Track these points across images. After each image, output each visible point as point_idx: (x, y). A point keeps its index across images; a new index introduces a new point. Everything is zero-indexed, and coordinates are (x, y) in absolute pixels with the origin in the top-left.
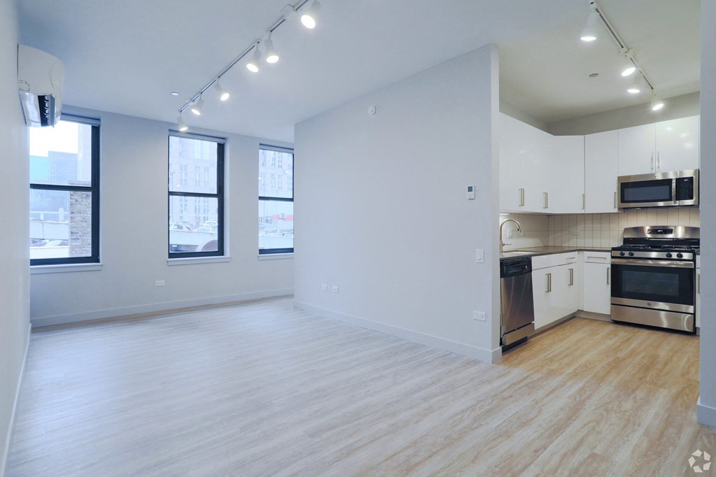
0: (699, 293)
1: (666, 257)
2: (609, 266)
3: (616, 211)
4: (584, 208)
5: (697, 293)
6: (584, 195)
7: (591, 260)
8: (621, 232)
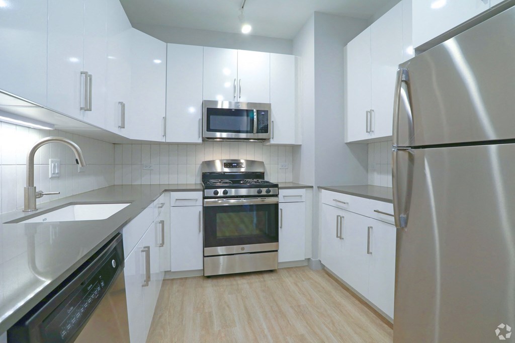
0: (281, 227)
1: (257, 194)
2: (201, 209)
3: (200, 141)
4: (165, 135)
5: (279, 228)
6: (165, 118)
7: (178, 203)
8: (198, 166)
